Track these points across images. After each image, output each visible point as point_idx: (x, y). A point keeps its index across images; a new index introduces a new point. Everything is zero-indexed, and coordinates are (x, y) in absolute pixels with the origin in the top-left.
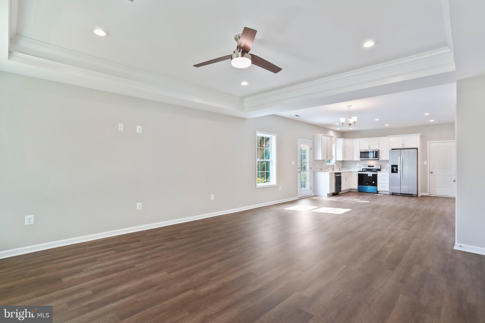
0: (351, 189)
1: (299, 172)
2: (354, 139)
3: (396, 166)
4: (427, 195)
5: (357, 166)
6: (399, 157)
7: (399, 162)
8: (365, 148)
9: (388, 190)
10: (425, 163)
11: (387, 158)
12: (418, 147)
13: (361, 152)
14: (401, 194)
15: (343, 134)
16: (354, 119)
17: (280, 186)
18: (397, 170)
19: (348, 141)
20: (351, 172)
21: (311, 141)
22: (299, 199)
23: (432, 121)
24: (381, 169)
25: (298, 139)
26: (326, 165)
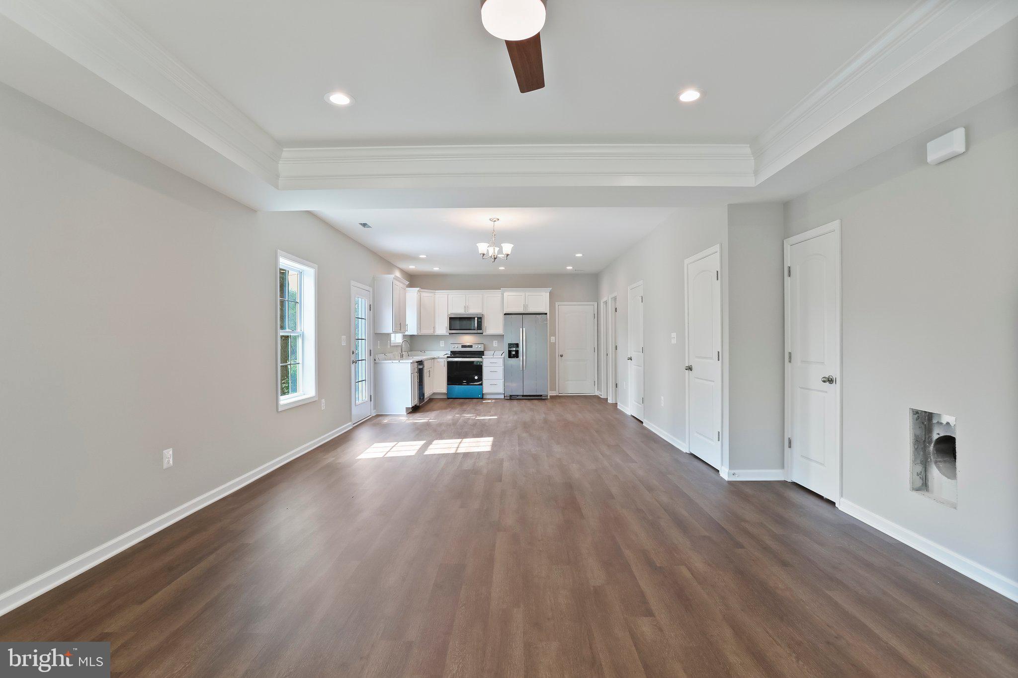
0: (434, 394)
1: (353, 362)
2: (436, 291)
3: (517, 345)
4: (555, 395)
5: (441, 346)
6: (521, 329)
7: (521, 338)
8: (459, 310)
9: (502, 391)
10: (553, 338)
11: (499, 331)
12: (548, 311)
13: (451, 319)
14: (523, 396)
15: (414, 279)
16: (507, 248)
17: (323, 401)
18: (517, 352)
19: (427, 295)
20: (434, 359)
21: (371, 290)
22: (354, 428)
23: (569, 268)
24: (483, 351)
25: (353, 283)
26: (392, 345)
